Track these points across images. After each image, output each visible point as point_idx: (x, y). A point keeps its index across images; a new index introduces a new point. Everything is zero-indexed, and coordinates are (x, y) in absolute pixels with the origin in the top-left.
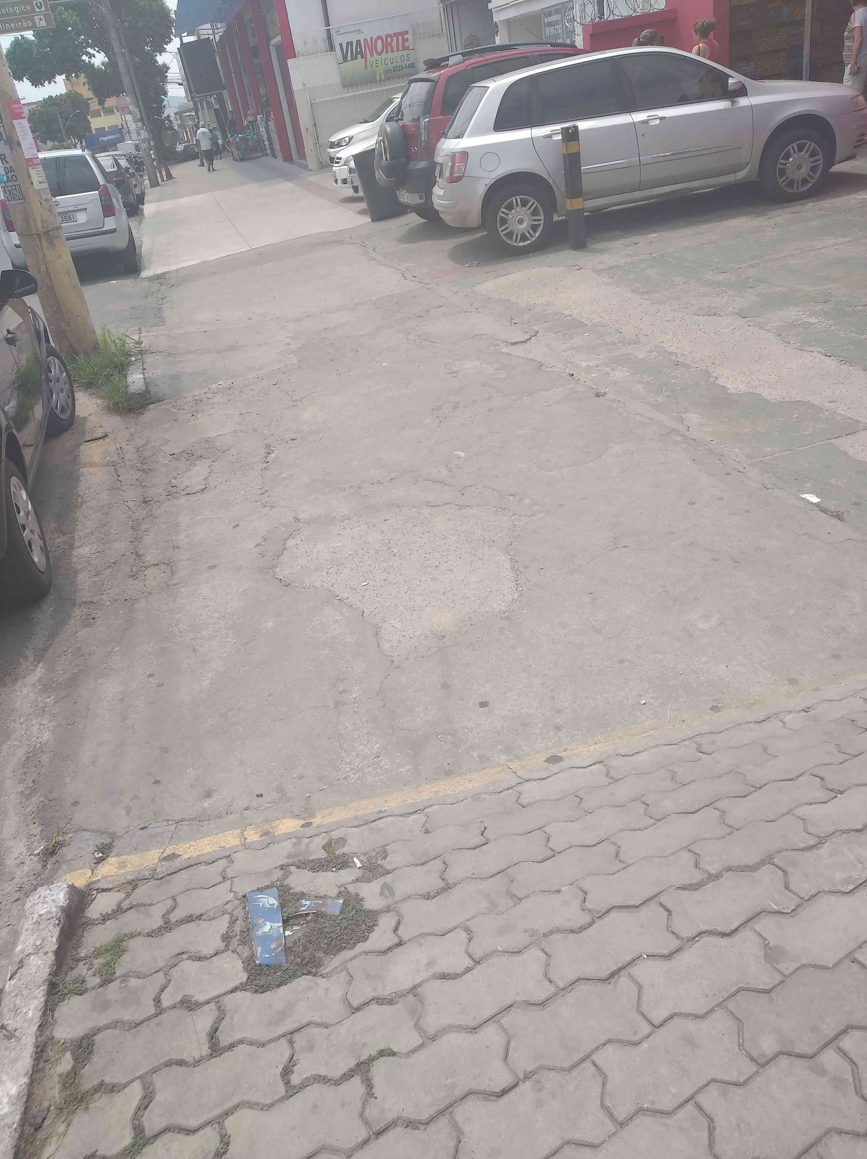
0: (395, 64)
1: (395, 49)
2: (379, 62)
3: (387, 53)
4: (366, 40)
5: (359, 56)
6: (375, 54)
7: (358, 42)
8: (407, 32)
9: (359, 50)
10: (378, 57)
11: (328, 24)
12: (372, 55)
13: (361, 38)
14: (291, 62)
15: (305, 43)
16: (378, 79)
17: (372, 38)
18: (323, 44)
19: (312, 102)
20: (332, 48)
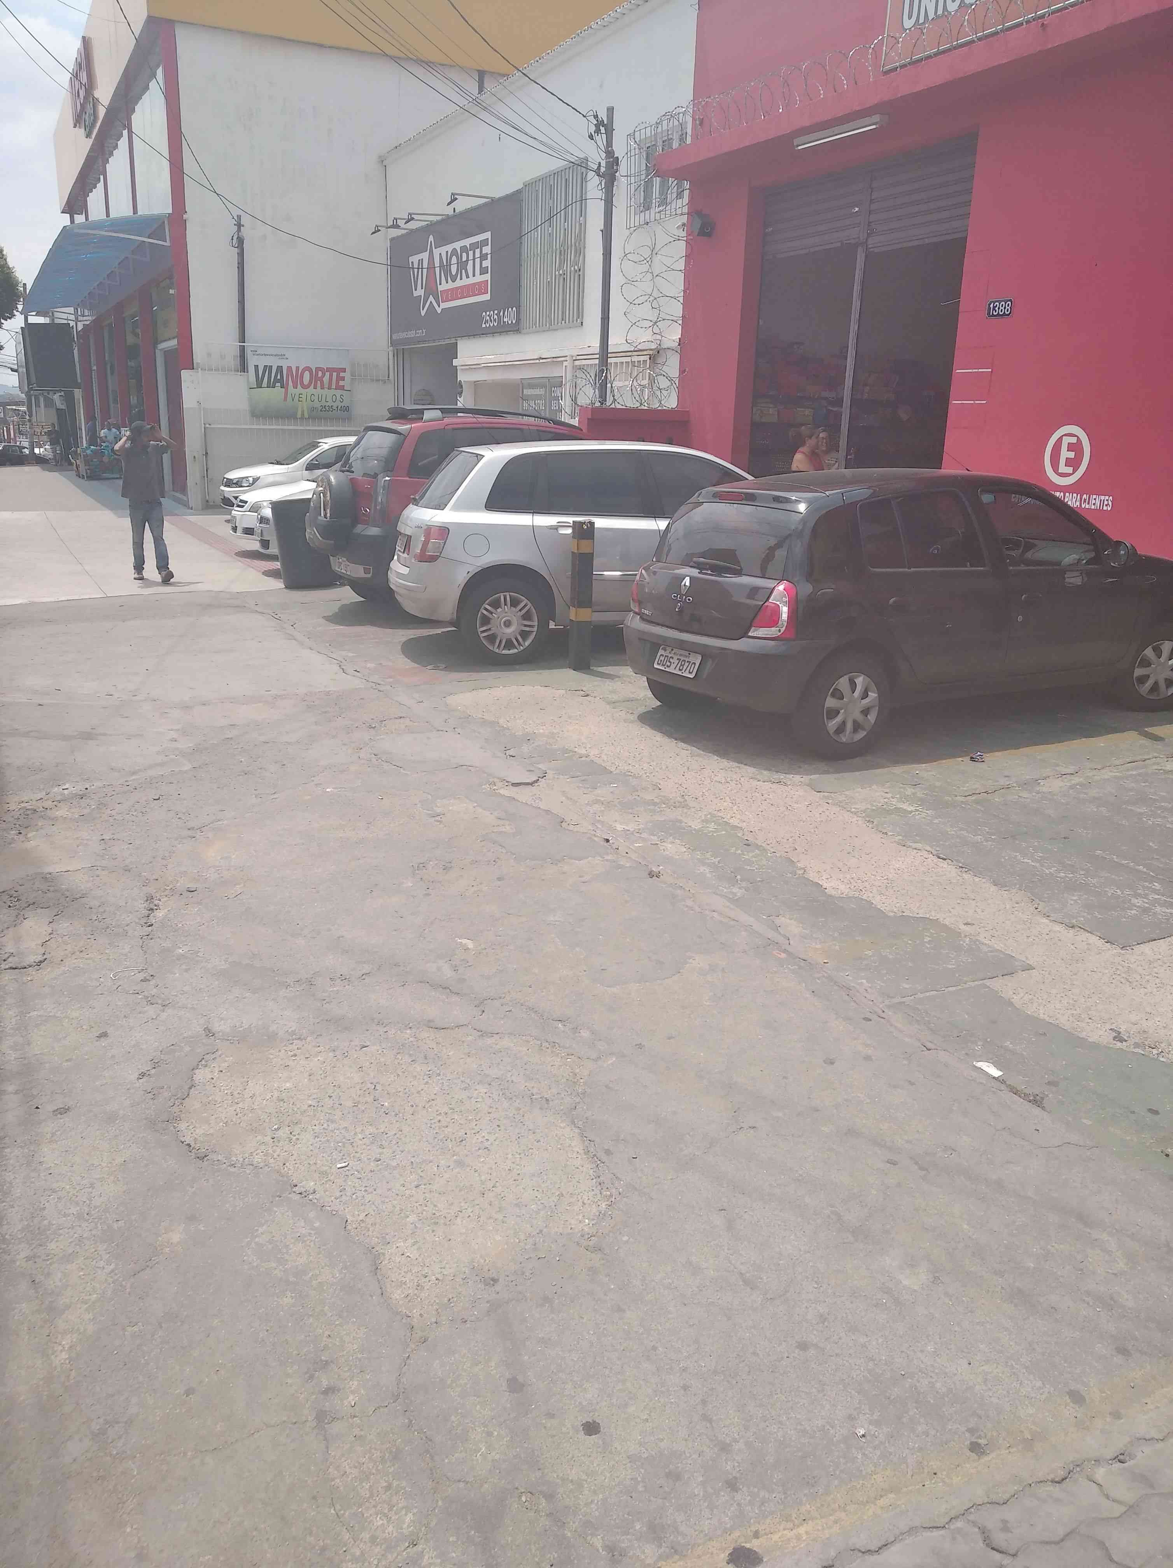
0: (323, 403)
1: (326, 385)
2: (304, 396)
3: (315, 388)
4: (289, 368)
5: (278, 384)
6: (299, 386)
7: (280, 369)
8: (344, 370)
9: (279, 377)
10: (303, 391)
11: (242, 339)
12: (295, 387)
13: (285, 364)
14: (185, 374)
15: (209, 355)
16: (299, 415)
17: (297, 368)
18: (232, 360)
19: (207, 426)
20: (243, 368)
